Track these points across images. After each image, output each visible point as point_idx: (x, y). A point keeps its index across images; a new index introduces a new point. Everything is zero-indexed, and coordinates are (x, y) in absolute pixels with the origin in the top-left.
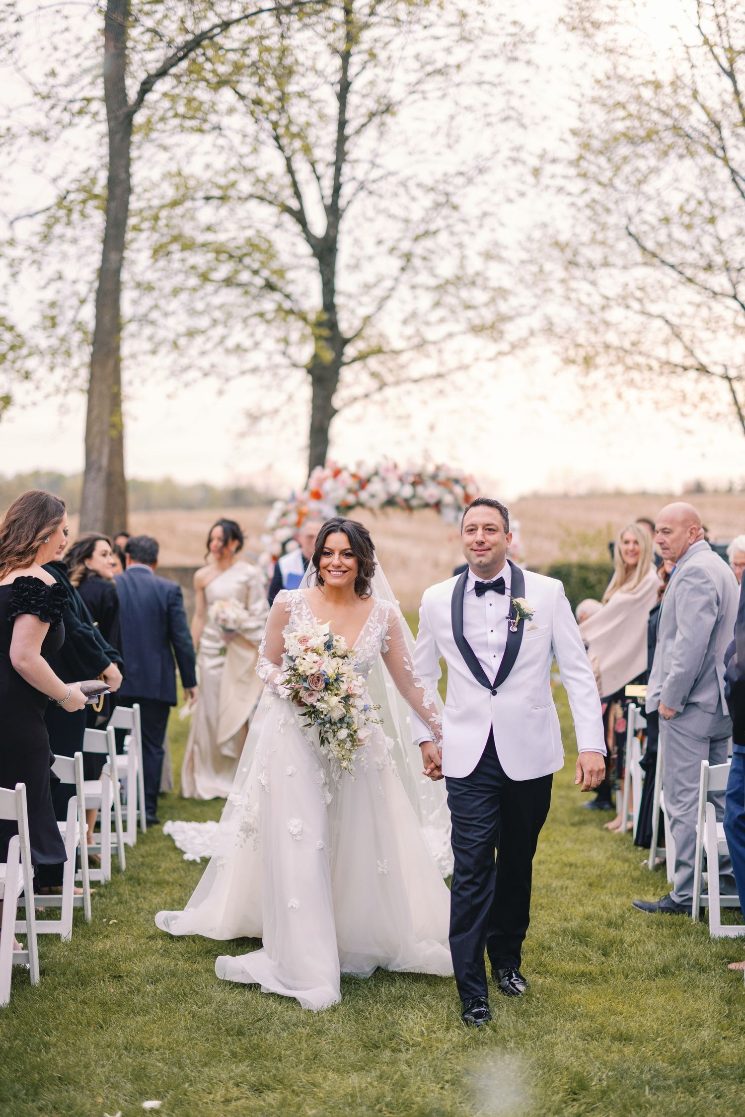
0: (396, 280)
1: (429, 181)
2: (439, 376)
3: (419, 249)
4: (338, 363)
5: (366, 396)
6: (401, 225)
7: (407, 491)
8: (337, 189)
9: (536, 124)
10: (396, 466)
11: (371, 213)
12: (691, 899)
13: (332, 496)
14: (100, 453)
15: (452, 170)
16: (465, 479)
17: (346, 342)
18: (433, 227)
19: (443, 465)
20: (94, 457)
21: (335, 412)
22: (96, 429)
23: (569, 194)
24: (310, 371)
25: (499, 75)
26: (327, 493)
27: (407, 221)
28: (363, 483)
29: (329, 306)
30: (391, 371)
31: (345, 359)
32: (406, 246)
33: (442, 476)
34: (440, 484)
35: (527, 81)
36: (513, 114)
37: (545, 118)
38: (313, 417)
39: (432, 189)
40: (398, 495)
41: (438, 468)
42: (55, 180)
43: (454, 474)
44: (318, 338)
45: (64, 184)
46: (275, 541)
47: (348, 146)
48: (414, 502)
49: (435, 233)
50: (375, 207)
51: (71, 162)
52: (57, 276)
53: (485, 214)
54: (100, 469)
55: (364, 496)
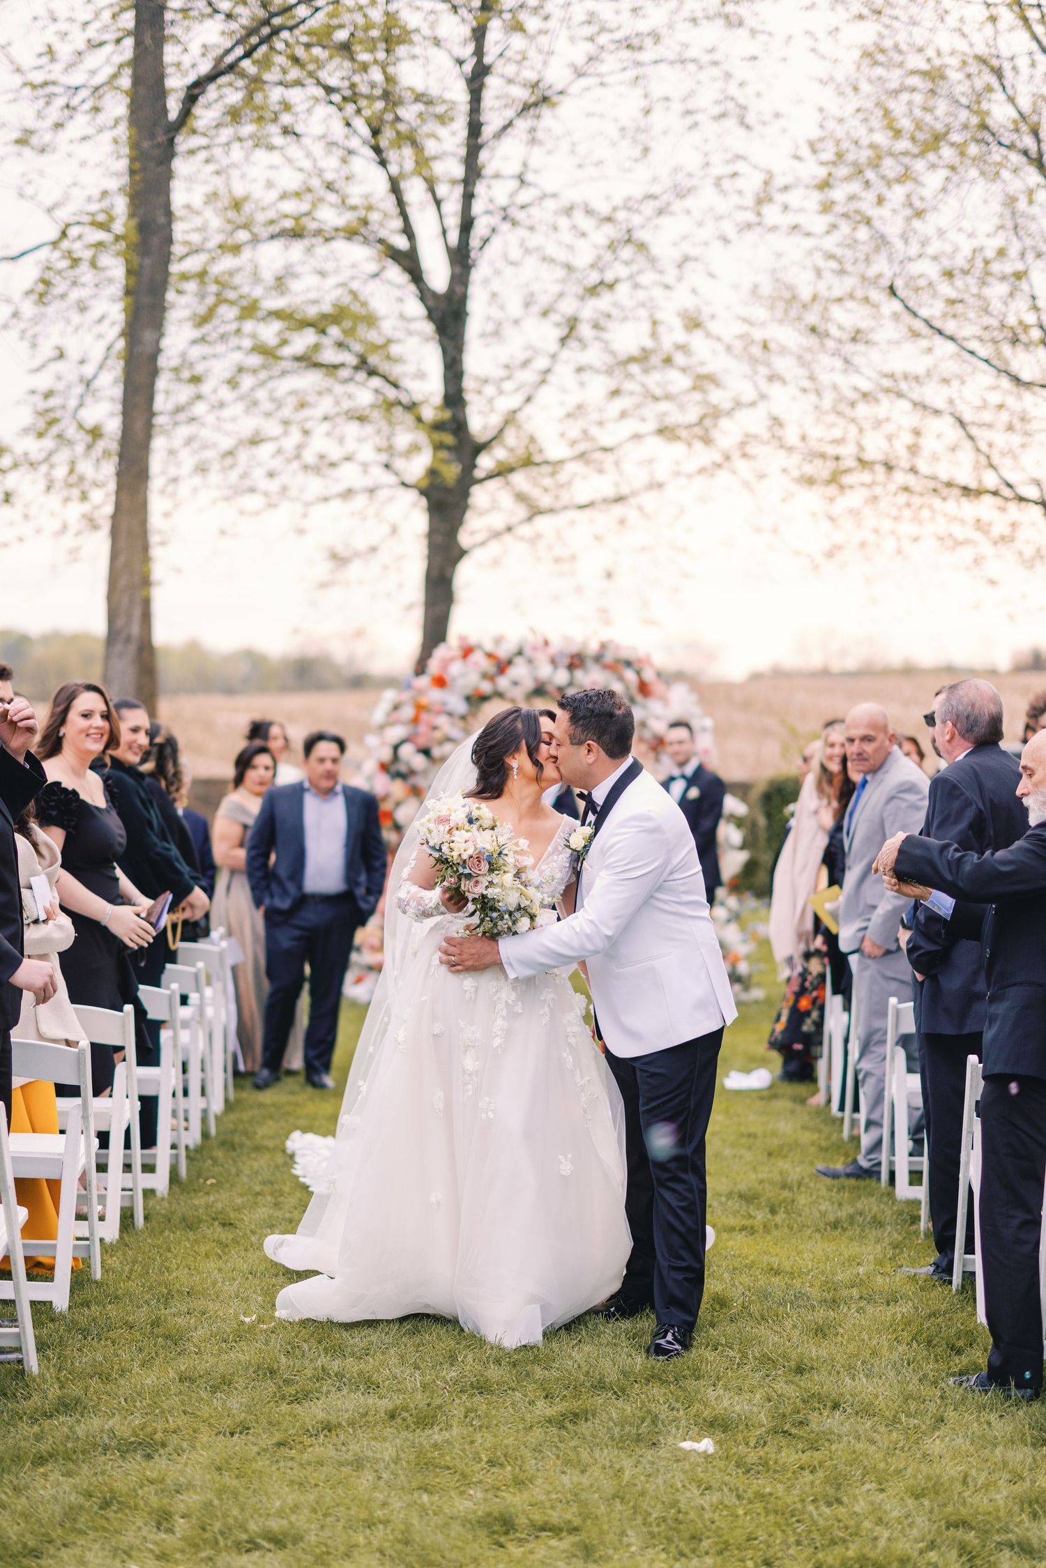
0: (554, 357)
1: (604, 209)
2: (619, 499)
3: (589, 310)
4: (467, 480)
5: (509, 529)
6: (560, 273)
7: (562, 677)
8: (467, 225)
9: (764, 123)
10: (546, 643)
11: (515, 253)
12: (879, 1164)
13: (461, 682)
14: (129, 617)
15: (638, 192)
16: (639, 661)
17: (479, 448)
18: (609, 277)
19: (611, 642)
20: (120, 622)
21: (463, 553)
22: (123, 582)
23: (808, 234)
24: (423, 492)
25: (712, 50)
26: (454, 680)
27: (569, 268)
28: (503, 666)
29: (454, 398)
30: (546, 490)
31: (478, 473)
32: (568, 307)
33: (609, 658)
34: (606, 667)
35: (754, 58)
36: (730, 106)
37: (777, 115)
38: (430, 558)
39: (609, 219)
40: (549, 681)
41: (603, 646)
42: (50, 210)
43: (625, 654)
44: (438, 447)
45: (64, 214)
46: (383, 744)
47: (483, 156)
49: (611, 286)
50: (522, 243)
51: (75, 184)
52: (57, 353)
53: (686, 259)
54: (128, 640)
55: (503, 683)
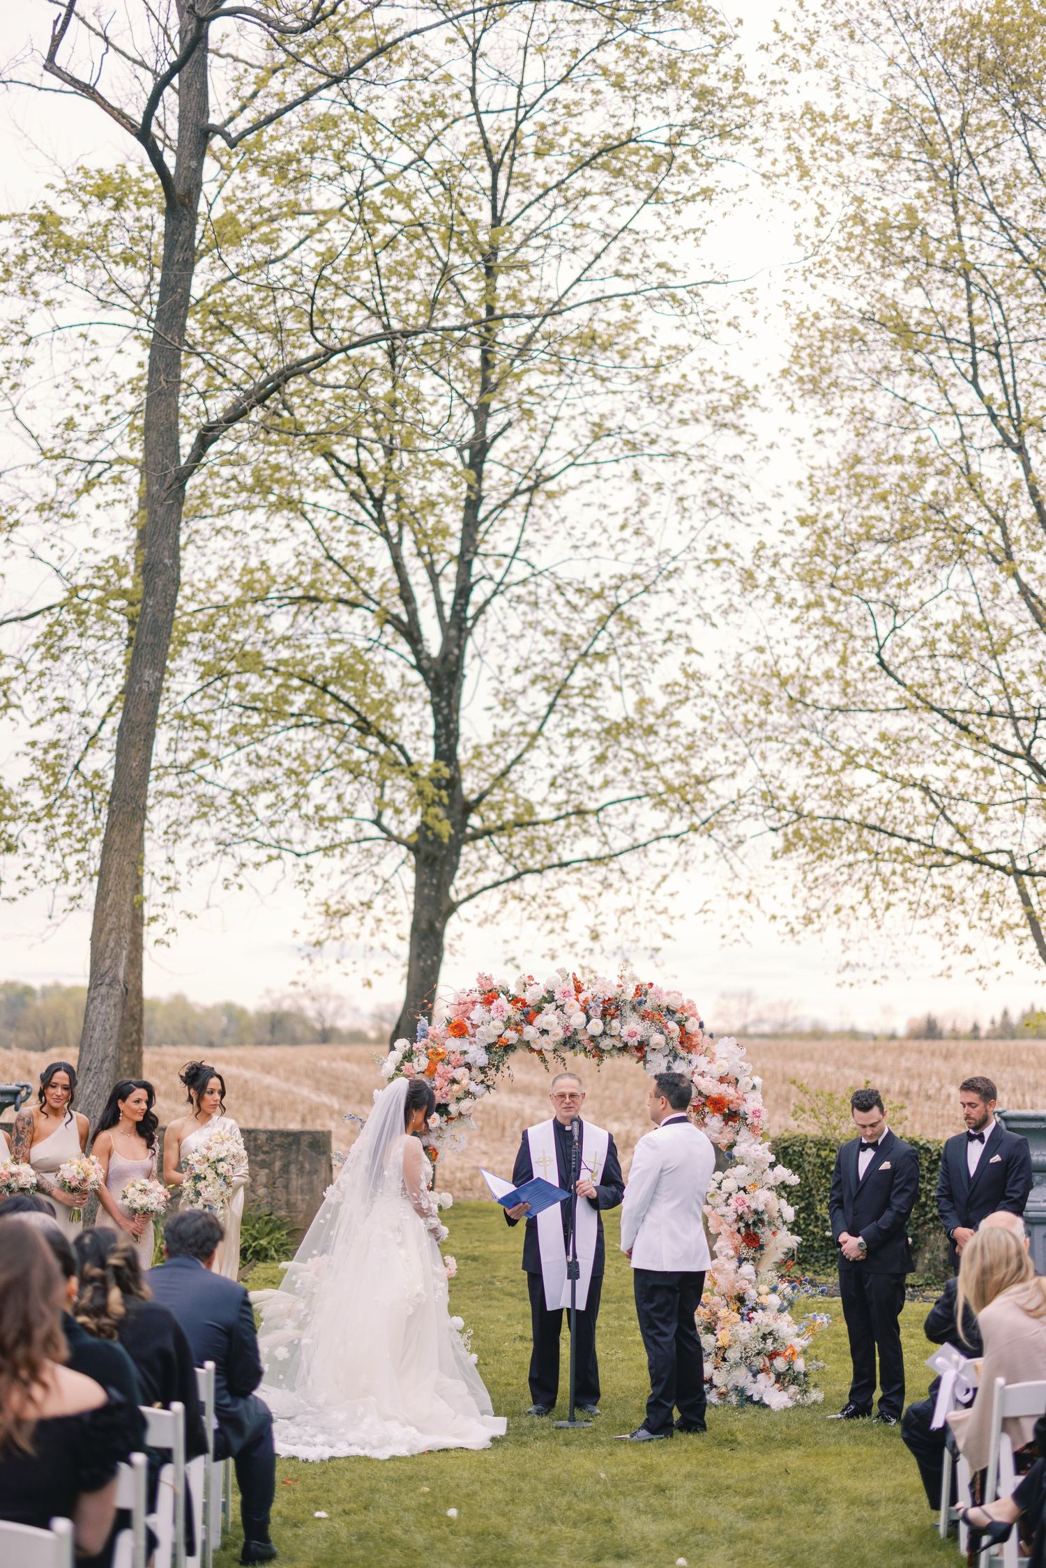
1: (593, 585)
2: (600, 859)
3: (577, 678)
4: (458, 838)
6: (558, 644)
7: (595, 1027)
10: (579, 988)
13: (482, 1030)
16: (682, 1009)
17: (469, 808)
20: (106, 964)
21: (453, 908)
24: (412, 848)
26: (475, 1027)
28: (529, 1013)
31: (470, 831)
33: (648, 1004)
34: (645, 1016)
36: (716, 496)
39: (599, 597)
40: (581, 1031)
41: (642, 991)
43: (666, 1001)
44: (430, 804)
47: (480, 534)
48: (606, 1043)
55: (530, 1032)
